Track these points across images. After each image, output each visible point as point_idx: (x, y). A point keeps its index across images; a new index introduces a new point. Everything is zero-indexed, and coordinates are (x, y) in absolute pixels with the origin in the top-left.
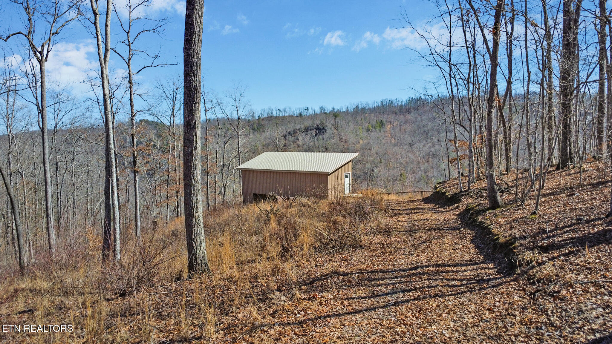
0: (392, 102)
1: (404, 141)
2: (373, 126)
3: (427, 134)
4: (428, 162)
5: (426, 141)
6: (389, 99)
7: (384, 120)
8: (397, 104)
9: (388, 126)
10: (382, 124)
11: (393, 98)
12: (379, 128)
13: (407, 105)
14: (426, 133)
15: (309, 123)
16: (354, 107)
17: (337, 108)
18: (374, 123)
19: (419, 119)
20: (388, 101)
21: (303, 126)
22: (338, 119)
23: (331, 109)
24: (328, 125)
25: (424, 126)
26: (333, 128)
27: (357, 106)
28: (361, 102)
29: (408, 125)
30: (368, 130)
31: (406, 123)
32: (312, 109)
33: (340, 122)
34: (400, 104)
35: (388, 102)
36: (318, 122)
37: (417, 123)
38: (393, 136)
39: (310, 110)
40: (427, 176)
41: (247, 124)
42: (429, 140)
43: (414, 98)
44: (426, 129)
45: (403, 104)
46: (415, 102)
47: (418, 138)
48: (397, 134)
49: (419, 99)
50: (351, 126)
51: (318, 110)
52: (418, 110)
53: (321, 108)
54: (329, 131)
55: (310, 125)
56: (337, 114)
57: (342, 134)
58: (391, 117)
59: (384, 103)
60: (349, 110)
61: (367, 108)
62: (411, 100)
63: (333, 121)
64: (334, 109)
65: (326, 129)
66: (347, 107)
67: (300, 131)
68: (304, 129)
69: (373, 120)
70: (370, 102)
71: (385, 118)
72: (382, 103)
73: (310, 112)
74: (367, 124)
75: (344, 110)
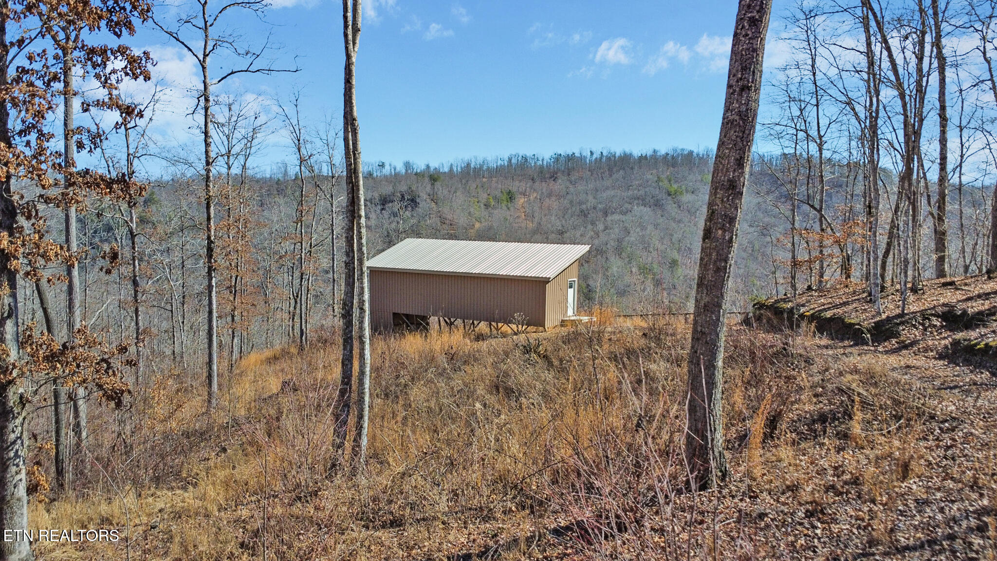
0: (526, 159)
1: (549, 226)
2: (498, 200)
3: (586, 216)
4: (588, 262)
5: (586, 227)
6: (521, 153)
7: (514, 189)
8: (535, 163)
9: (521, 201)
10: (511, 197)
11: (529, 153)
12: (505, 202)
13: (550, 165)
14: (584, 214)
15: (387, 190)
16: (463, 166)
17: (434, 165)
18: (498, 193)
19: (572, 189)
20: (520, 157)
21: (376, 195)
22: (438, 184)
23: (423, 167)
24: (421, 194)
25: (581, 203)
26: (428, 200)
27: (468, 165)
28: (476, 158)
29: (553, 198)
30: (487, 206)
31: (550, 195)
32: (390, 165)
33: (441, 191)
34: (541, 162)
35: (520, 159)
36: (403, 188)
37: (569, 197)
38: (530, 216)
39: (387, 167)
40: (588, 285)
41: (276, 186)
42: (590, 227)
43: (562, 154)
44: (584, 207)
45: (545, 163)
46: (563, 162)
47: (571, 223)
48: (536, 214)
49: (570, 158)
50: (460, 198)
51: (400, 168)
52: (569, 175)
53: (407, 165)
54: (422, 204)
55: (390, 193)
56: (436, 176)
57: (446, 210)
58: (523, 186)
59: (514, 161)
60: (455, 169)
61: (485, 168)
62: (558, 158)
63: (428, 188)
64: (428, 167)
65: (417, 201)
66: (452, 165)
67: (371, 203)
68: (380, 200)
69: (496, 188)
70: (489, 159)
71: (515, 186)
72: (510, 160)
73: (387, 170)
74: (485, 196)
75: (446, 170)
